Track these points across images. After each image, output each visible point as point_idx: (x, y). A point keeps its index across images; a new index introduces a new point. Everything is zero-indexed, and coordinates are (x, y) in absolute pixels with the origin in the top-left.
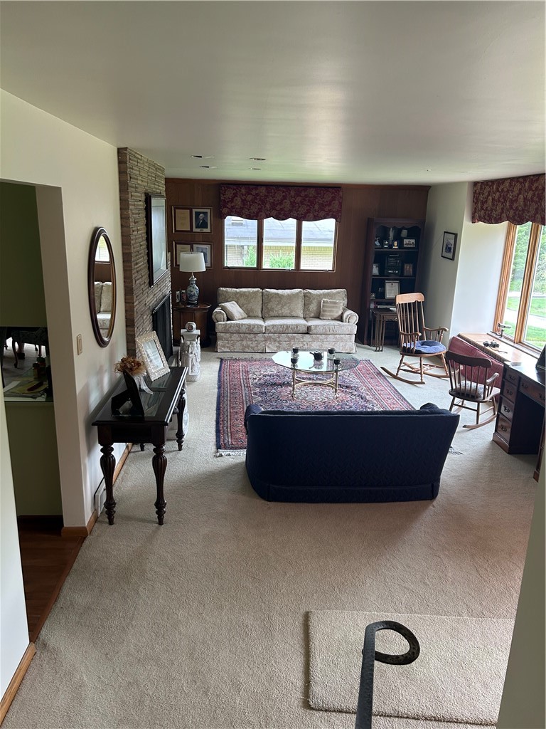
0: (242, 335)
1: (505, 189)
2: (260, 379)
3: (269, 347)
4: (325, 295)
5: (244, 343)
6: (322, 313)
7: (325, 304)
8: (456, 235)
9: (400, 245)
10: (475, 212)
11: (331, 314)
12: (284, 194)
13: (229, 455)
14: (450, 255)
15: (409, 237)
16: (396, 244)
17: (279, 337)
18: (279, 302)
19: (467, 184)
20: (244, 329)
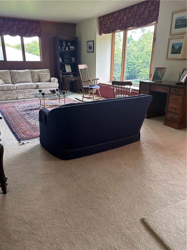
0: (5, 91)
1: (116, 16)
2: (23, 109)
3: (19, 96)
4: (40, 72)
5: (7, 95)
6: (41, 79)
7: (41, 75)
8: (93, 41)
9: (69, 49)
10: (101, 30)
11: (46, 79)
12: (13, 23)
13: (28, 143)
14: (92, 51)
15: (71, 45)
16: (67, 48)
17: (24, 91)
18: (20, 76)
19: (96, 18)
20: (5, 88)
